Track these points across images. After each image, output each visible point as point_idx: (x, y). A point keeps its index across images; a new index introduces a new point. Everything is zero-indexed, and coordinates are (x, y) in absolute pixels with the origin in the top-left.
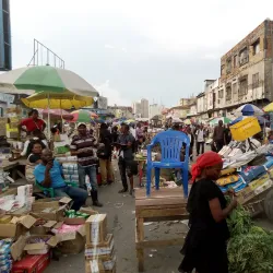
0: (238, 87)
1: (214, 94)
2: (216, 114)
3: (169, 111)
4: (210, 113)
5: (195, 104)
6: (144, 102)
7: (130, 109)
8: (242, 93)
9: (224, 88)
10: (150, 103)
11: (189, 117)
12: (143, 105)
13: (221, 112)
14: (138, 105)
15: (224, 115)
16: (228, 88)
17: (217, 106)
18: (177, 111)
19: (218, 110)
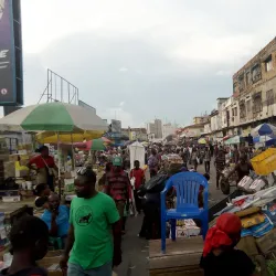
0: (252, 104)
1: (228, 112)
2: (230, 133)
3: (183, 130)
4: (225, 131)
5: (209, 122)
6: (158, 122)
7: (143, 130)
8: (257, 110)
9: (237, 106)
10: (163, 123)
11: (203, 136)
12: (156, 126)
13: (236, 130)
14: (151, 125)
15: (239, 133)
16: (242, 106)
17: (232, 124)
18: (190, 130)
19: (233, 128)
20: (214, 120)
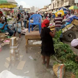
0: (61, 2)
1: (54, 4)
2: (54, 10)
3: (41, 9)
4: (52, 10)
5: (48, 7)
6: (33, 7)
7: (29, 9)
8: (62, 4)
9: (57, 2)
11: (46, 11)
13: (56, 10)
14: (32, 8)
15: (56, 11)
16: (58, 2)
17: (55, 8)
18: (43, 10)
20: (50, 7)
